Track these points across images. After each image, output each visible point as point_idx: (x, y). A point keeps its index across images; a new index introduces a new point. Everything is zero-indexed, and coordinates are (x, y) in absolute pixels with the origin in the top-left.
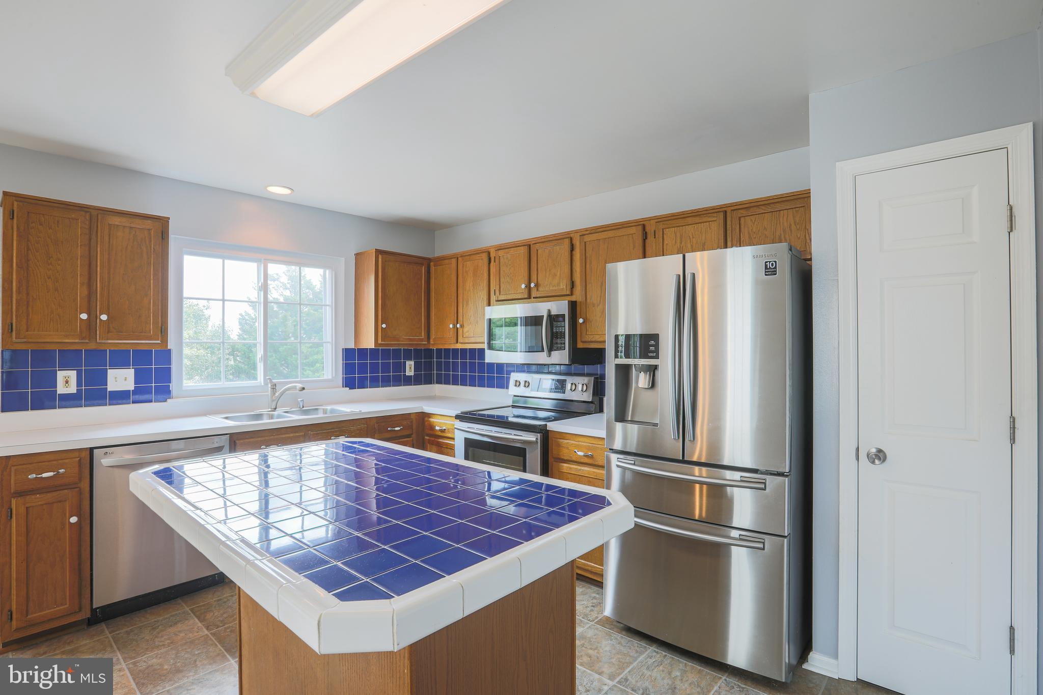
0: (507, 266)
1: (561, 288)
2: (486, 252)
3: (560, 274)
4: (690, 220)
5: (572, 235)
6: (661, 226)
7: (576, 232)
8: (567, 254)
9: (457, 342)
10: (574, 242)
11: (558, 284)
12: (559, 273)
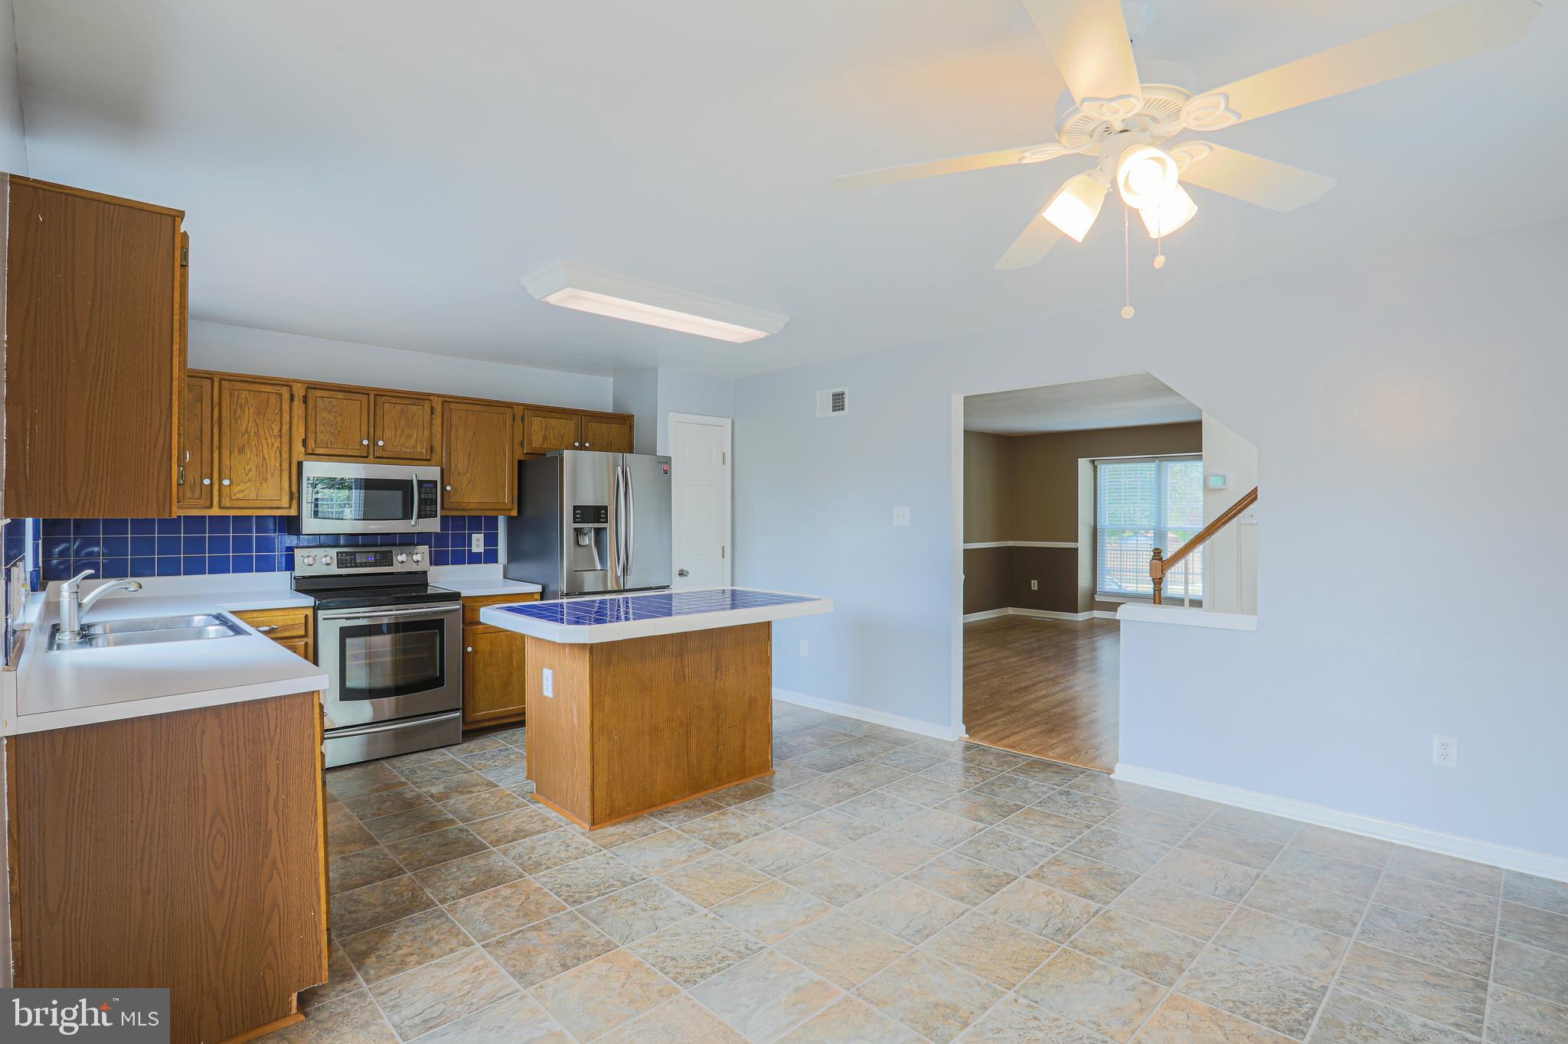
0: (330, 413)
1: (418, 450)
2: (288, 386)
3: (417, 437)
4: (554, 414)
5: (431, 398)
6: (530, 413)
7: (439, 396)
8: (427, 417)
9: (211, 506)
10: (435, 405)
11: (415, 447)
12: (415, 435)
